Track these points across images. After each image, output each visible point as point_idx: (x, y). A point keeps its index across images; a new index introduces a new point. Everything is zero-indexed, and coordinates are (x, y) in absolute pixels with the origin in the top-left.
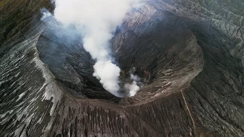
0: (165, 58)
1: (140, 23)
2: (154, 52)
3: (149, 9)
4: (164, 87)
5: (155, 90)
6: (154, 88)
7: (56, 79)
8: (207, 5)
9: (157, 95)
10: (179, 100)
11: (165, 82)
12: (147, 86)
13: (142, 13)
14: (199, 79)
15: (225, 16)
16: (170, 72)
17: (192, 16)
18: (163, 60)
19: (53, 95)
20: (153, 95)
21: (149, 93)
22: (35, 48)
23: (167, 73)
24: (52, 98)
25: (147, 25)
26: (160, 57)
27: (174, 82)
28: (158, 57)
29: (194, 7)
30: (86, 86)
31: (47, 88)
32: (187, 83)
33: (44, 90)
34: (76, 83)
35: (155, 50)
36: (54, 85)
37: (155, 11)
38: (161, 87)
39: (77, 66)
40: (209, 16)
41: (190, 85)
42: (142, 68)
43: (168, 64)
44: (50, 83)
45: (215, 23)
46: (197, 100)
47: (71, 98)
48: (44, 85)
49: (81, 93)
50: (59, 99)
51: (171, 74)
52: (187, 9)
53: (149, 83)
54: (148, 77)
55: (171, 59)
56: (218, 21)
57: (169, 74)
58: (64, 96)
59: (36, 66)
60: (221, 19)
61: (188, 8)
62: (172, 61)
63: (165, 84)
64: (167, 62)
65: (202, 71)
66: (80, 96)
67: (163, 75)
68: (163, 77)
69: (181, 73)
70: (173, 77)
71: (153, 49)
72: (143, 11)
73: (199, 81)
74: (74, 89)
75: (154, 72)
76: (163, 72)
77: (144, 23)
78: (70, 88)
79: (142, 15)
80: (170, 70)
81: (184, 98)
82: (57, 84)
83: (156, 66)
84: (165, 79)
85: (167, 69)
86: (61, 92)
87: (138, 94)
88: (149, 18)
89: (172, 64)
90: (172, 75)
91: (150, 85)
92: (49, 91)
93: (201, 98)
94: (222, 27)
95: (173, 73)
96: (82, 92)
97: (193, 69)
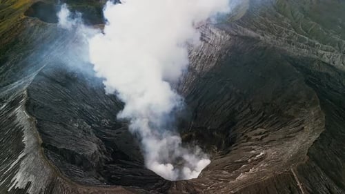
0: (249, 110)
1: (205, 56)
2: (229, 99)
3: (218, 34)
4: (253, 161)
5: (235, 167)
6: (233, 163)
7: (43, 145)
8: (307, 32)
9: (241, 177)
10: (290, 188)
11: (253, 152)
12: (219, 161)
13: (207, 42)
14: (321, 147)
15: (337, 47)
16: (260, 134)
17: (286, 46)
18: (245, 113)
19: (32, 179)
20: (234, 178)
21: (224, 172)
22: (25, 92)
23: (256, 135)
24: (29, 184)
25: (216, 59)
26: (240, 109)
27: (271, 153)
28: (237, 108)
29: (287, 36)
30: (110, 159)
31: (23, 163)
32: (299, 153)
33: (17, 167)
34: (88, 153)
35: (231, 98)
36: (36, 156)
37: (228, 37)
38: (246, 162)
39: (98, 123)
40: (314, 47)
41: (307, 158)
42: (209, 128)
43: (256, 119)
44: (31, 152)
45: (325, 56)
46: (325, 188)
47: (67, 185)
48: (20, 157)
49: (94, 172)
50: (42, 185)
51: (262, 138)
52: (276, 37)
53: (223, 155)
54: (221, 143)
55: (259, 112)
56: (328, 53)
57: (260, 137)
58: (53, 179)
59: (16, 122)
60: (333, 51)
61: (278, 36)
62: (261, 114)
63: (255, 155)
64: (254, 117)
65: (325, 132)
66: (88, 180)
67: (249, 139)
68: (249, 143)
69: (281, 136)
70: (267, 143)
71: (227, 97)
72: (209, 39)
73: (322, 149)
74: (80, 165)
75: (232, 134)
76: (248, 135)
77: (212, 57)
78: (73, 162)
79: (207, 45)
80: (259, 130)
81: (299, 184)
82: (45, 154)
83: (234, 124)
84: (253, 147)
85: (253, 129)
86: (48, 170)
87: (204, 176)
88: (218, 48)
89: (262, 120)
90: (265, 140)
91: (225, 159)
92: (26, 170)
93: (332, 184)
94: (337, 63)
95: (265, 137)
96: (98, 172)
97: (303, 128)
